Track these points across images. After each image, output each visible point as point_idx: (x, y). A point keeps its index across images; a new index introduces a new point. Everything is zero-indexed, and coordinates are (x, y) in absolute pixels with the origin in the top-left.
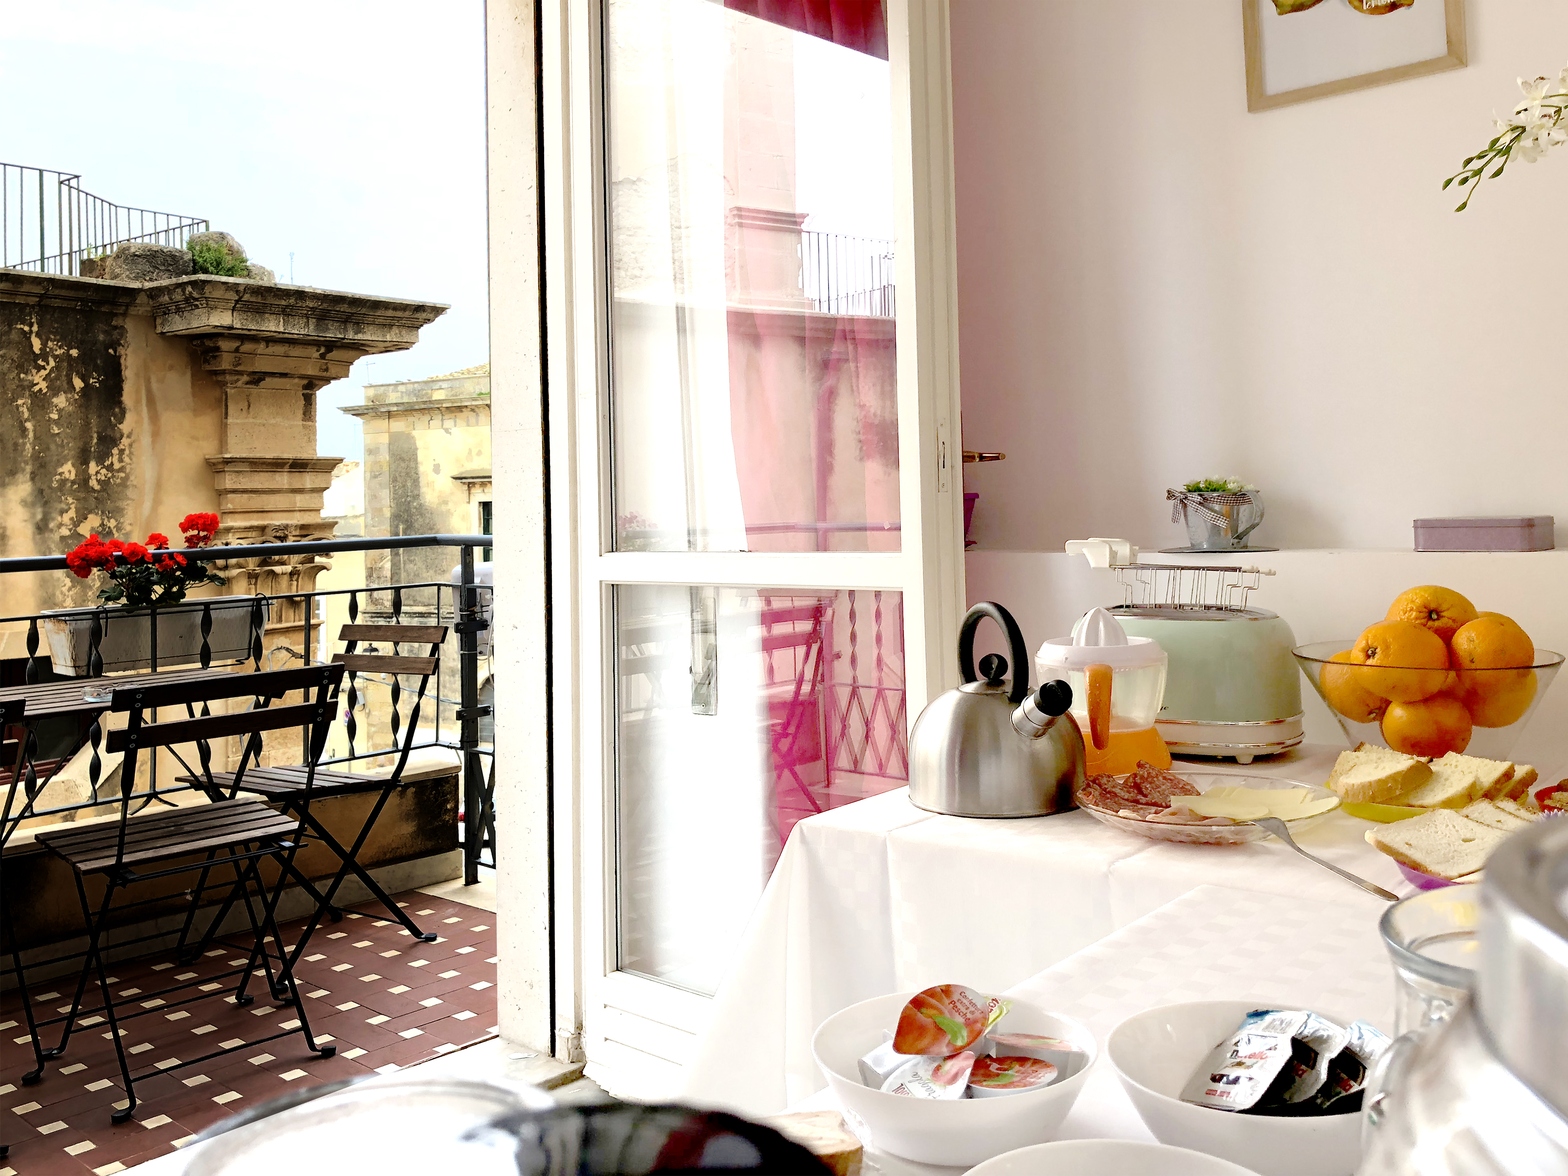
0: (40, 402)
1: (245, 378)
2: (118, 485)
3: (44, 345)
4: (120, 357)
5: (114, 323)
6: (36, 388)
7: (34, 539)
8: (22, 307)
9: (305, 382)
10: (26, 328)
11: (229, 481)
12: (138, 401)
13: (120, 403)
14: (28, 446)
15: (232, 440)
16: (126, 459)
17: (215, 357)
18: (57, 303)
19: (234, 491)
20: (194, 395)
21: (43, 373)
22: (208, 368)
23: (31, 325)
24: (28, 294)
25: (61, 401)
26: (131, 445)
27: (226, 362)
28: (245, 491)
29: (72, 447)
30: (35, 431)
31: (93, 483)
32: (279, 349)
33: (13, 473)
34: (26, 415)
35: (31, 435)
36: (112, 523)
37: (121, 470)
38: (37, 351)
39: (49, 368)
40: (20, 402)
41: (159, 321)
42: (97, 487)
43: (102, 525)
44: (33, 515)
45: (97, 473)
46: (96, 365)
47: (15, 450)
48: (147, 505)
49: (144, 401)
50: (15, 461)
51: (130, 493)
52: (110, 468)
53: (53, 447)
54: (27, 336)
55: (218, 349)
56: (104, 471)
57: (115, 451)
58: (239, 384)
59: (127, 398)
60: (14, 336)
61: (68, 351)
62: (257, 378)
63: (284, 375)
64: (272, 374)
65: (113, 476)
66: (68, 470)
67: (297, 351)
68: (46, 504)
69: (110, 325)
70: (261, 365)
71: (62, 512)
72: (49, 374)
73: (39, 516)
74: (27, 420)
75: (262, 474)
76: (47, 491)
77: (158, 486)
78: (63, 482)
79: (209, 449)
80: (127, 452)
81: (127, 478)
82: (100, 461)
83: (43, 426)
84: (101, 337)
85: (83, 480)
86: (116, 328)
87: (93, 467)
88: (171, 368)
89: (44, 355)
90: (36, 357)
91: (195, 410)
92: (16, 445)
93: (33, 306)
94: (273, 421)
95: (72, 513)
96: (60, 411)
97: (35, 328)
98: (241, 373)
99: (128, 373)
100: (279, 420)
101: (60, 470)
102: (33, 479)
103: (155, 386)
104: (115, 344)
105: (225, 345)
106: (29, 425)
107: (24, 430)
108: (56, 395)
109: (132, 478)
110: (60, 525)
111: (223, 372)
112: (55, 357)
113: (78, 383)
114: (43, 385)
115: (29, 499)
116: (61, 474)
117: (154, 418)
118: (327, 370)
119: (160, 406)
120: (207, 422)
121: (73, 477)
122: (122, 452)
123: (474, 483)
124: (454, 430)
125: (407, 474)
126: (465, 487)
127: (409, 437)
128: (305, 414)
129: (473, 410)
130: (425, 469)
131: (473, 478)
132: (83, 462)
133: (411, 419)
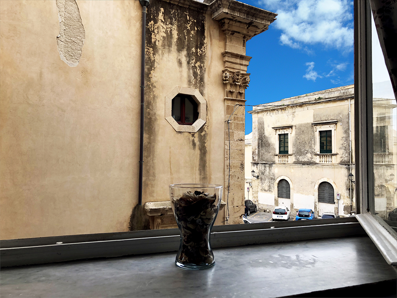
0: (189, 32)
1: (230, 32)
2: (204, 56)
3: (189, 18)
4: (204, 24)
5: (203, 15)
6: (188, 28)
7: (187, 65)
8: (186, 8)
9: (244, 36)
10: (186, 14)
11: (226, 59)
12: (208, 35)
13: (204, 35)
14: (186, 42)
15: (227, 49)
16: (205, 49)
17: (224, 26)
18: (192, 8)
19: (228, 61)
20: (219, 36)
21: (189, 25)
22: (222, 29)
23: (187, 13)
24: (187, 5)
25: (192, 32)
26: (206, 46)
27: (226, 27)
28: (230, 62)
29: (194, 45)
30: (187, 39)
31: (198, 54)
32: (238, 24)
33: (183, 48)
34: (186, 35)
35: (187, 40)
36: (202, 65)
37: (204, 52)
38: (188, 19)
39: (190, 24)
40: (185, 31)
41: (212, 15)
42: (199, 55)
43: (200, 65)
44: (187, 59)
45: (199, 51)
46: (199, 25)
47: (184, 43)
48: (209, 62)
49: (209, 36)
50: (184, 45)
51: (206, 58)
52: (202, 51)
53: (191, 43)
54: (186, 15)
55: (224, 23)
56: (201, 51)
57: (203, 47)
58: (229, 34)
59: (206, 34)
60: (184, 15)
61: (194, 20)
62: (233, 33)
63: (239, 33)
64: (236, 32)
65: (202, 53)
66: (193, 49)
67: (242, 25)
68: (189, 57)
69: (202, 15)
70: (235, 29)
71: (193, 60)
72: (190, 25)
73: (188, 60)
74: (186, 36)
76: (190, 54)
77: (212, 57)
78: (193, 52)
79: (223, 51)
80: (205, 48)
81: (205, 54)
82: (200, 49)
83: (189, 38)
84: (201, 18)
85: (197, 52)
86: (203, 16)
87: (199, 50)
88: (215, 28)
89: (190, 21)
90: (188, 21)
91: (219, 40)
92: (184, 41)
93: (187, 8)
94: (236, 45)
95: (194, 61)
96: (192, 35)
97: (188, 14)
99: (206, 28)
100: (237, 45)
101: (192, 49)
102: (187, 50)
103: (211, 32)
104: (203, 20)
105: (226, 22)
106: (186, 37)
107: (186, 38)
108: (192, 31)
109: (206, 54)
110: (192, 63)
111: (226, 30)
112: (192, 21)
113: (196, 29)
114: (189, 28)
115: (186, 55)
116: (192, 50)
117: (211, 40)
118: (248, 32)
119: (212, 37)
120: (222, 44)
121: (194, 52)
122: (204, 47)
123: (277, 129)
124: (273, 116)
125: (262, 128)
126: (275, 130)
127: (262, 118)
128: (243, 45)
129: (277, 110)
130: (266, 126)
131: (277, 128)
132: (196, 49)
133: (263, 113)
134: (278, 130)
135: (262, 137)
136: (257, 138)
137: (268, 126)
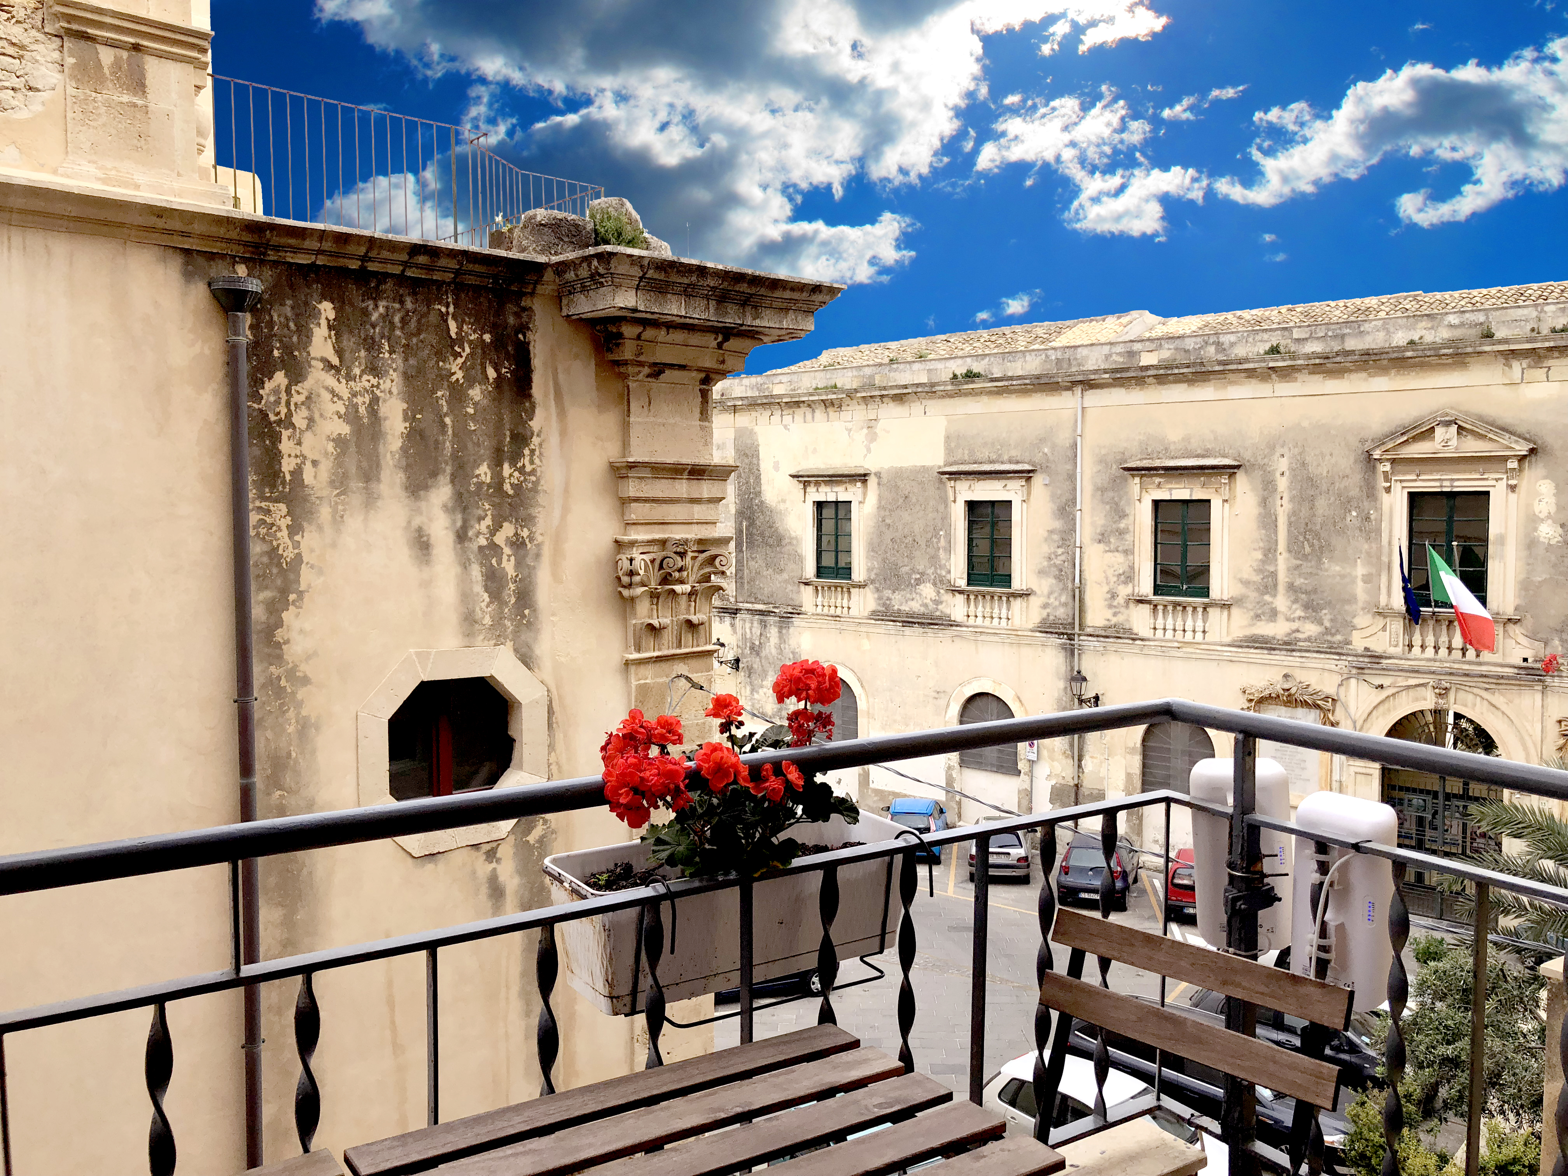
0: (458, 394)
1: (646, 370)
2: (530, 490)
3: (460, 328)
4: (529, 343)
5: (523, 304)
6: (454, 378)
7: (455, 549)
8: (439, 284)
9: (703, 375)
10: (443, 309)
11: (633, 489)
12: (546, 395)
13: (530, 396)
14: (448, 444)
15: (634, 441)
16: (537, 461)
17: (618, 345)
18: (471, 280)
19: (637, 500)
20: (597, 389)
21: (460, 361)
22: (611, 357)
23: (447, 307)
24: (445, 270)
25: (476, 393)
26: (540, 445)
27: (628, 352)
28: (646, 500)
29: (486, 446)
30: (453, 427)
31: (507, 487)
32: (678, 336)
33: (434, 474)
34: (445, 409)
35: (450, 432)
36: (525, 533)
37: (533, 472)
38: (454, 336)
39: (464, 355)
40: (439, 394)
41: (565, 301)
42: (511, 492)
43: (516, 534)
44: (454, 522)
45: (511, 475)
46: (507, 352)
47: (436, 448)
48: (557, 513)
49: (552, 396)
50: (436, 459)
51: (541, 499)
52: (522, 470)
53: (470, 445)
54: (443, 317)
55: (620, 335)
56: (516, 474)
57: (526, 452)
58: (641, 377)
59: (537, 390)
60: (433, 318)
61: (481, 335)
62: (658, 370)
63: (682, 367)
64: (672, 366)
65: (525, 480)
66: (484, 472)
67: (696, 339)
68: (465, 510)
69: (519, 305)
70: (663, 355)
71: (480, 519)
72: (464, 363)
73: (459, 524)
74: (446, 415)
75: (663, 481)
76: (466, 495)
77: (566, 491)
78: (480, 485)
79: (612, 451)
80: (537, 453)
81: (536, 483)
82: (513, 464)
83: (461, 420)
84: (511, 320)
85: (498, 482)
86: (524, 309)
87: (507, 469)
88: (576, 356)
89: (460, 340)
90: (453, 342)
91: (599, 406)
92: (437, 442)
93: (449, 284)
94: (672, 421)
95: (488, 521)
96: (476, 404)
97: (451, 309)
98: (641, 364)
99: (537, 362)
100: (678, 419)
101: (477, 472)
102: (452, 481)
103: (561, 377)
104: (524, 328)
105: (629, 331)
106: (448, 420)
107: (444, 425)
108: (471, 386)
109: (542, 482)
110: (479, 533)
111: (625, 363)
112: (471, 342)
113: (491, 373)
114: (459, 375)
115: (450, 505)
116: (478, 476)
117: (562, 413)
118: (723, 362)
119: (567, 399)
120: (610, 420)
121: (488, 480)
122: (533, 451)
123: (809, 482)
124: (792, 426)
125: (750, 470)
126: (801, 486)
127: (752, 433)
128: (701, 414)
129: (809, 406)
130: (766, 466)
131: (808, 476)
132: (497, 463)
133: (754, 414)
134: (812, 485)
135: (750, 507)
136: (733, 511)
137: (776, 467)
